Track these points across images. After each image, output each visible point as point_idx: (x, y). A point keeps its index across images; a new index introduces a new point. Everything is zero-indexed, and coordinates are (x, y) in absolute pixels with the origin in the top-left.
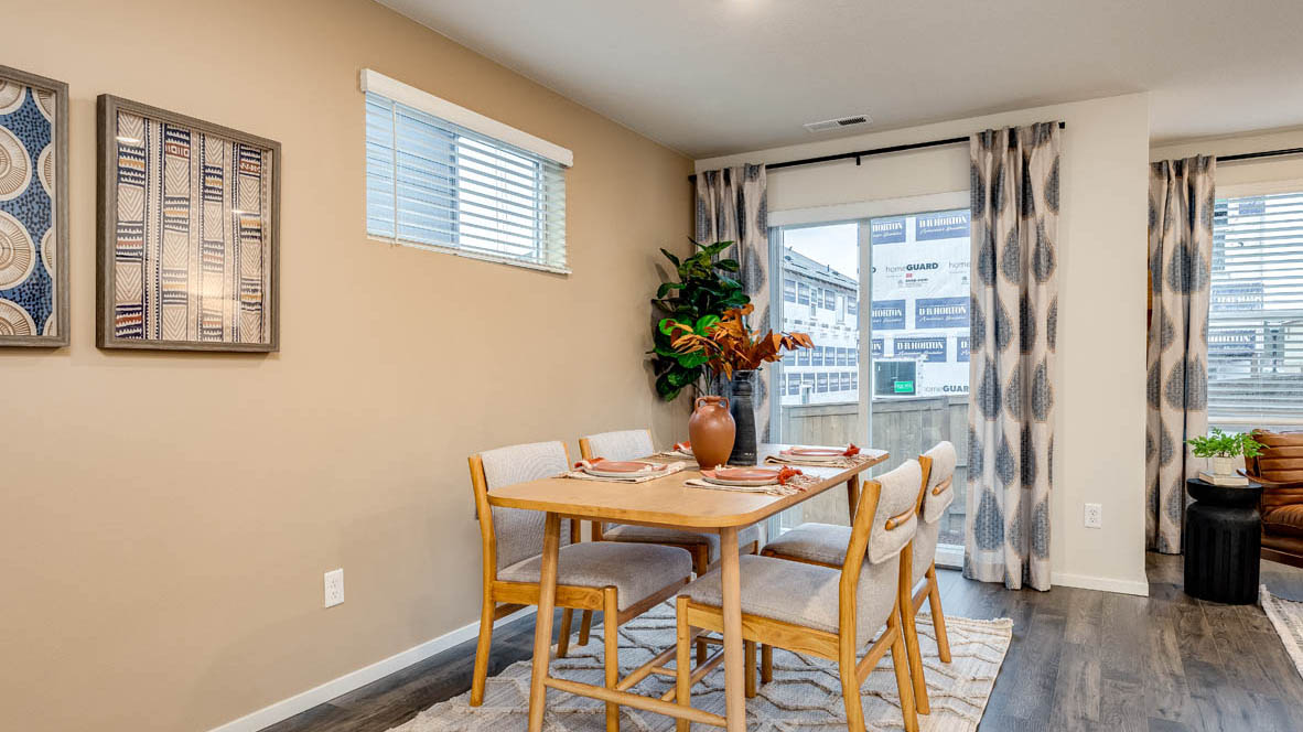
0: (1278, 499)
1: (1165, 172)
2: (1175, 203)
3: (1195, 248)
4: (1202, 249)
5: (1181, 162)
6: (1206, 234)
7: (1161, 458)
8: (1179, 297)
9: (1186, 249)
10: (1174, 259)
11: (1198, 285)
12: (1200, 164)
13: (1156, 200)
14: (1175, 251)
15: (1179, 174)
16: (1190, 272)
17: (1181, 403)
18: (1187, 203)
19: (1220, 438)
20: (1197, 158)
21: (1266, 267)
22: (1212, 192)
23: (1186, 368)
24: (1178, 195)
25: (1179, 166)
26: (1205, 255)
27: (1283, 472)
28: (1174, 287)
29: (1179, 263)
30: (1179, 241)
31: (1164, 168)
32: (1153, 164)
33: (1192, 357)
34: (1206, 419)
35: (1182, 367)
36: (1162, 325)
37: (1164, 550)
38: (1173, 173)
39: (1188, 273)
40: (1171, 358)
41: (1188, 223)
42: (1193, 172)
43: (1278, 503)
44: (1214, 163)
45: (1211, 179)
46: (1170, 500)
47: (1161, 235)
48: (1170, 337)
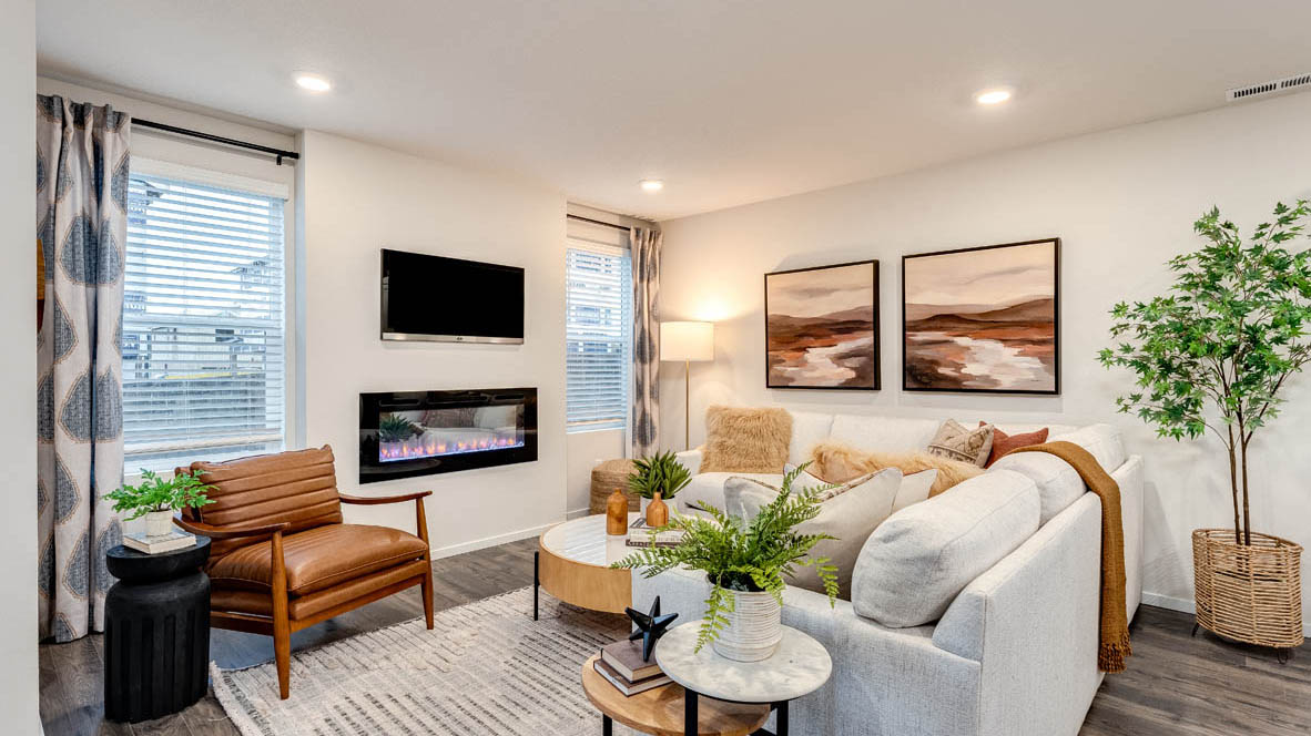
0: (223, 546)
1: (57, 113)
2: (72, 159)
3: (104, 227)
4: (114, 229)
5: (83, 107)
6: (119, 212)
7: (56, 511)
8: (82, 287)
9: (90, 225)
10: (73, 234)
11: (109, 274)
12: (109, 118)
13: (43, 149)
14: (74, 225)
15: (80, 122)
16: (96, 257)
17: (87, 431)
18: (92, 165)
19: (153, 484)
20: (105, 109)
21: (149, 261)
22: (126, 159)
23: (93, 385)
24: (77, 150)
25: (80, 112)
26: (117, 237)
27: (228, 512)
28: (73, 274)
29: (80, 243)
30: (79, 213)
31: (57, 107)
32: (40, 98)
33: (101, 369)
34: (122, 447)
35: (88, 384)
36: (56, 325)
37: (64, 639)
38: (70, 118)
39: (94, 256)
40: (71, 371)
41: (93, 194)
42: (100, 125)
43: (224, 550)
44: (127, 125)
45: (124, 142)
46: (72, 566)
47: (53, 199)
48: (69, 342)
